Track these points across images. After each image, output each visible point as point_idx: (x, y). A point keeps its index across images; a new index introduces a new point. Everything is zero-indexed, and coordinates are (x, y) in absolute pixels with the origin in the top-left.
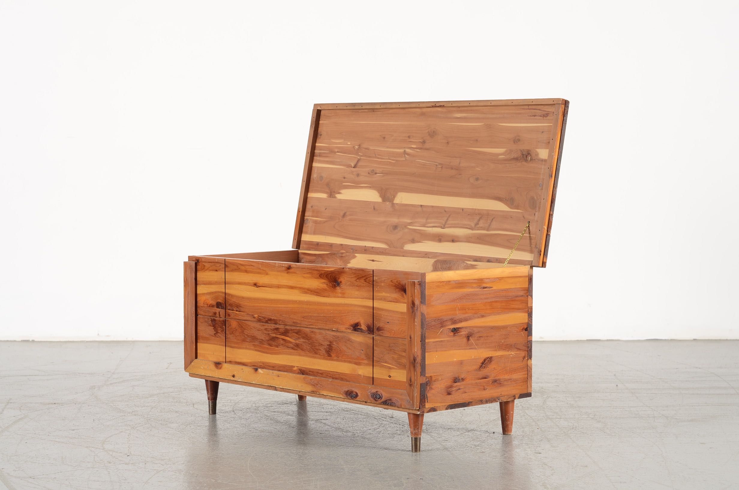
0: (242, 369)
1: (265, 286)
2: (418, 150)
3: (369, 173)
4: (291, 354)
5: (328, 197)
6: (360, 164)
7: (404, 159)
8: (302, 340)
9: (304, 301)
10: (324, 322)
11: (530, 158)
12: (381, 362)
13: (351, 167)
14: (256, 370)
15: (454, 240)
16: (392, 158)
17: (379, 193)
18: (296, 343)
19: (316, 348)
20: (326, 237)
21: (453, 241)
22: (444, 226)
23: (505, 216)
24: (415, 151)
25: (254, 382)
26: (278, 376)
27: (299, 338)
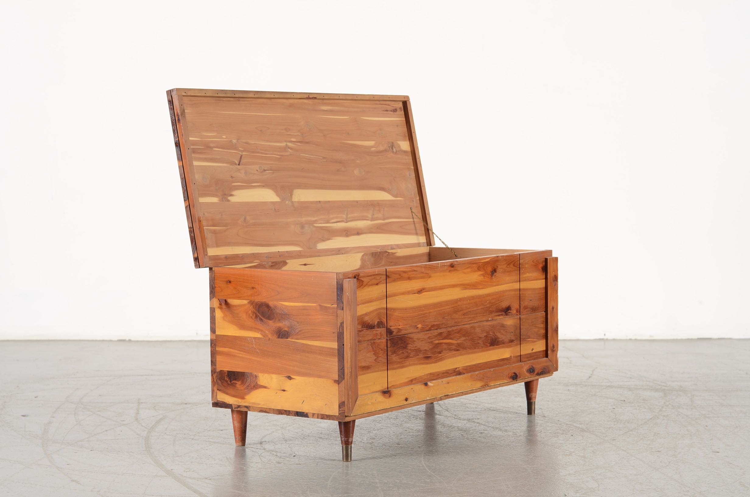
0: (412, 389)
1: (429, 290)
2: (299, 144)
3: (257, 170)
4: (454, 356)
5: (220, 201)
6: (243, 161)
7: (288, 154)
8: (464, 338)
9: (465, 297)
10: (481, 314)
11: (395, 149)
12: (526, 339)
13: (236, 164)
14: (426, 384)
15: (358, 232)
16: (277, 153)
17: (275, 192)
18: (457, 344)
19: (475, 342)
20: (233, 247)
21: (358, 234)
22: (347, 220)
23: (392, 205)
24: (296, 145)
25: (428, 398)
26: (448, 383)
27: (460, 337)
